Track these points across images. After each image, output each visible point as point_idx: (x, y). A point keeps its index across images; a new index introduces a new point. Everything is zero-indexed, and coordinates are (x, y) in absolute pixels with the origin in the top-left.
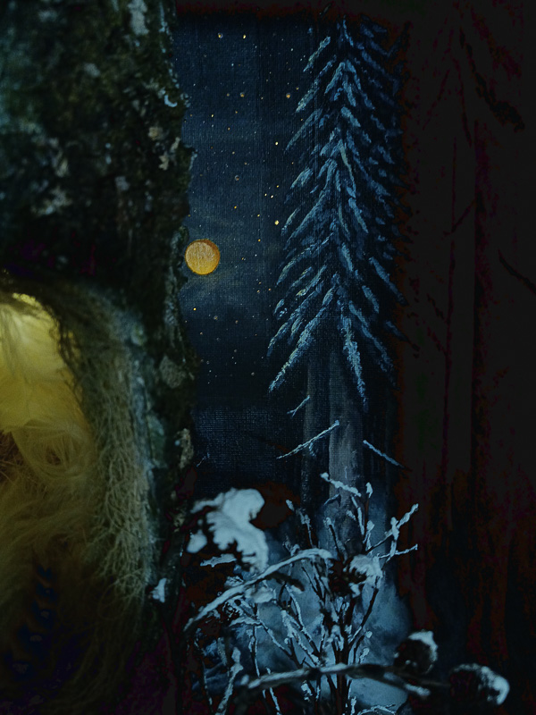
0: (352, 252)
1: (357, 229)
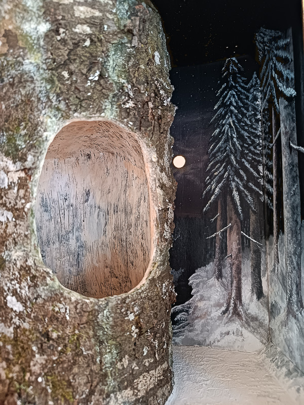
0: (235, 157)
1: (237, 149)
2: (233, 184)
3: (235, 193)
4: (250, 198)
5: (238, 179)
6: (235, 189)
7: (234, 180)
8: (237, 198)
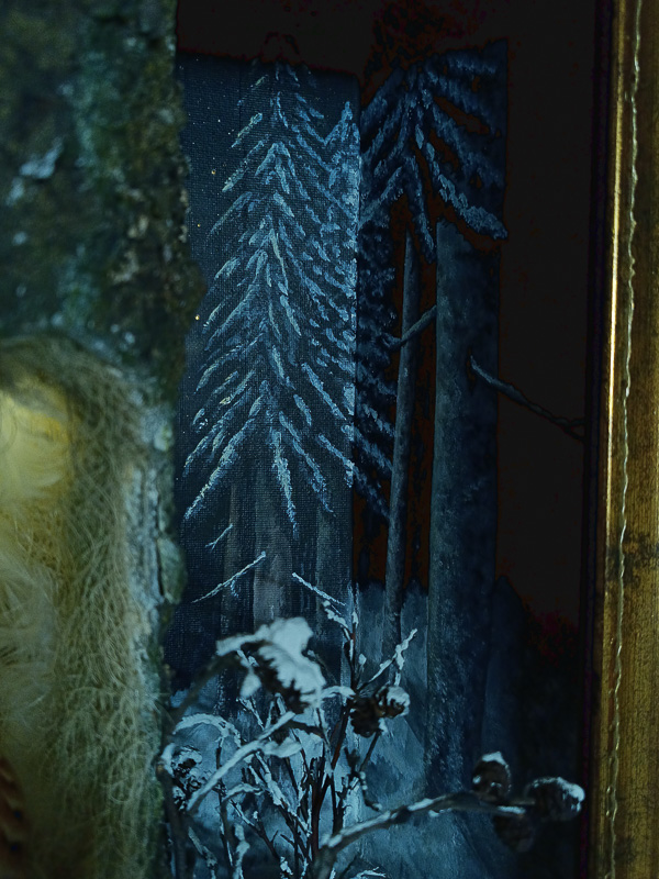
0: (284, 358)
1: (289, 331)
2: (276, 436)
3: (280, 464)
4: (318, 476)
5: (288, 421)
6: (278, 452)
7: (277, 425)
8: (284, 476)
